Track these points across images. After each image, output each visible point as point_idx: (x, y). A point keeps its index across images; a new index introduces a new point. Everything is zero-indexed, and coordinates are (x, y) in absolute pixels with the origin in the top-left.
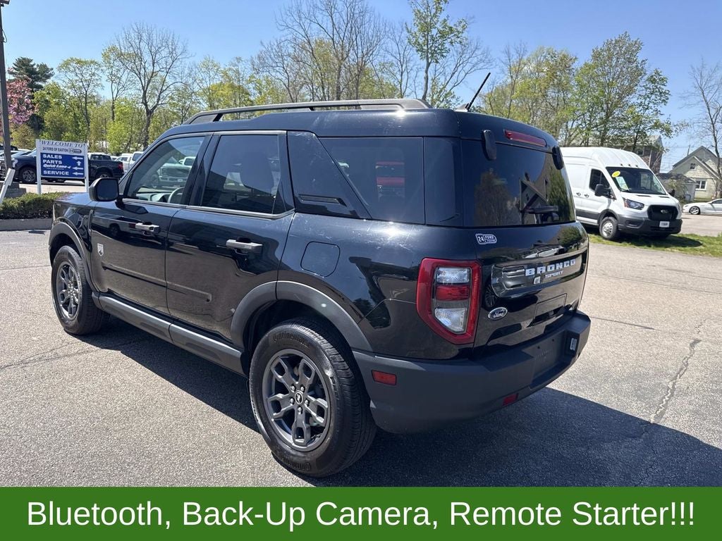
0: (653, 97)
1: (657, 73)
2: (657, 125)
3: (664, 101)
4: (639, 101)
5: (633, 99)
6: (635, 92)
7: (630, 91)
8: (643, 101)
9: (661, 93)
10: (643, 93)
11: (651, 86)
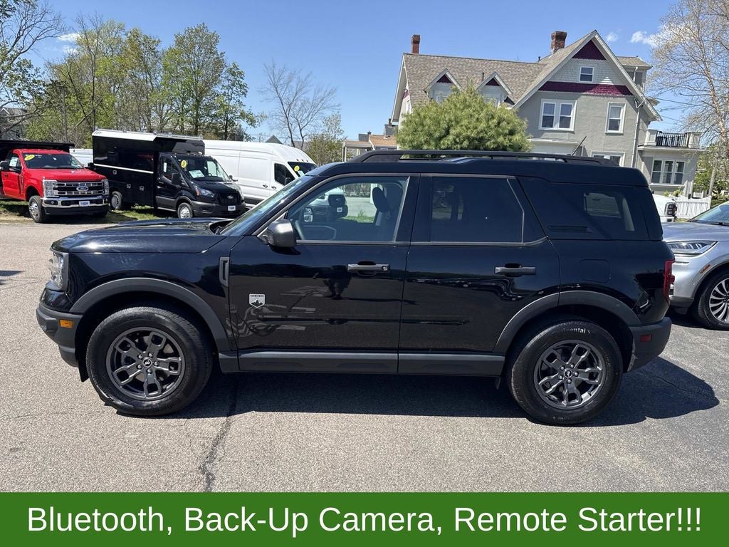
0: (234, 89)
1: (235, 66)
2: (243, 115)
3: (243, 93)
4: (223, 91)
5: (218, 89)
6: (220, 81)
7: (215, 80)
8: (227, 91)
9: (241, 86)
10: (226, 83)
11: (231, 77)
